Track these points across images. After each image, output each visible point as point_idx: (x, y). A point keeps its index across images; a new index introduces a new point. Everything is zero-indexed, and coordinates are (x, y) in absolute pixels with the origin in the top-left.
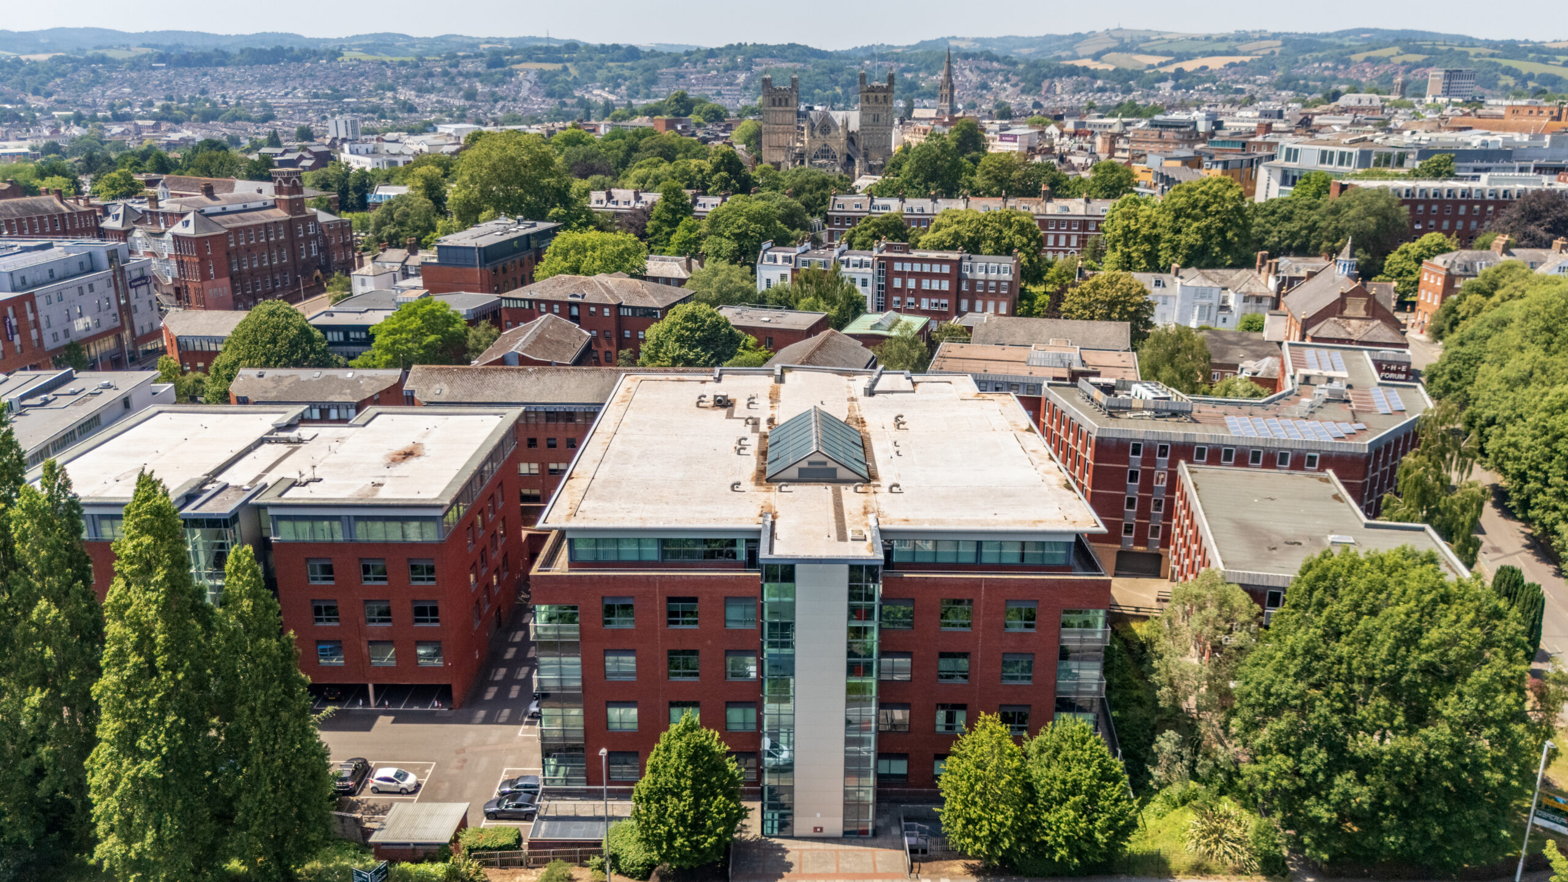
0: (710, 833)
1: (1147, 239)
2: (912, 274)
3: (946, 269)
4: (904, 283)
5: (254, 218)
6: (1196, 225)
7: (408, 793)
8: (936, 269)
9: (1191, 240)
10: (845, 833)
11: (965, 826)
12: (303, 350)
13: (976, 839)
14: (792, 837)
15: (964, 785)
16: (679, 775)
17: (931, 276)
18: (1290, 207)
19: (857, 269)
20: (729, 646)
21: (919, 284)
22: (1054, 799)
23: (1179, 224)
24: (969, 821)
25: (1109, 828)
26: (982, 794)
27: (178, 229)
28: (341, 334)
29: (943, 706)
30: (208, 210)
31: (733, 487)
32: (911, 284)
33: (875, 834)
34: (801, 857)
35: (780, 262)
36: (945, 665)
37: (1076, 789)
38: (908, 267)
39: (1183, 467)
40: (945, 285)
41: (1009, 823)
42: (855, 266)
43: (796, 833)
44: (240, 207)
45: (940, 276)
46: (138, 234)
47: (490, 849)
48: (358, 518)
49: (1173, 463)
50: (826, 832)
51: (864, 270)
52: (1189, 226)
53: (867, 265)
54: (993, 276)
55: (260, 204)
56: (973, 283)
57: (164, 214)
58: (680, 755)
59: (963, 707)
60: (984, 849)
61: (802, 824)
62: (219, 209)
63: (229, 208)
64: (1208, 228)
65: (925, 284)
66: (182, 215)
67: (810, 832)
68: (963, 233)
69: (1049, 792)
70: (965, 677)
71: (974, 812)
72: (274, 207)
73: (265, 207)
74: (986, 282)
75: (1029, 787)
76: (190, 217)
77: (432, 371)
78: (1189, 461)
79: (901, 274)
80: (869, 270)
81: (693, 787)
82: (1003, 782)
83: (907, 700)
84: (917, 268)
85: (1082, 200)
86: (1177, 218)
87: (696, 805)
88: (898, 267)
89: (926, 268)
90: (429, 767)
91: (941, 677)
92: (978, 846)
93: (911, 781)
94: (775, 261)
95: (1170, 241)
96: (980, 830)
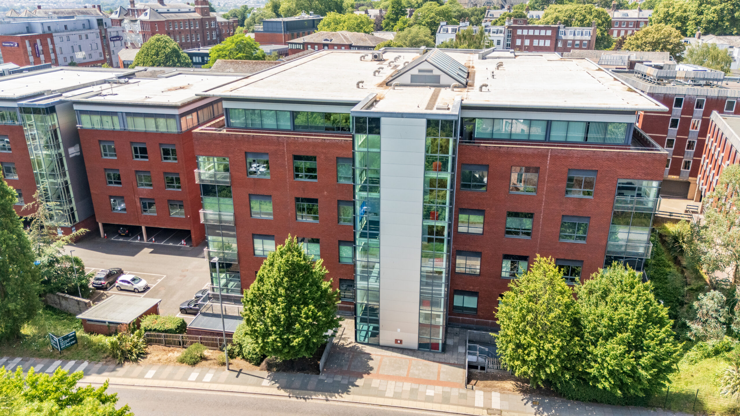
0: (298, 334)
2: (528, 37)
3: (549, 33)
4: (522, 42)
5: (183, 16)
7: (139, 292)
8: (543, 33)
10: (418, 348)
11: (515, 350)
13: (524, 362)
14: (378, 346)
15: (516, 315)
17: (539, 37)
19: (495, 35)
20: (340, 198)
21: (531, 43)
22: (601, 334)
24: (519, 346)
25: (653, 366)
26: (532, 324)
27: (143, 17)
28: (200, 58)
29: (507, 257)
30: (160, 10)
31: (358, 84)
32: (527, 42)
33: (445, 350)
34: (381, 361)
35: (450, 31)
36: (512, 223)
37: (623, 326)
38: (525, 32)
39: (715, 116)
40: (548, 43)
41: (556, 352)
42: (494, 32)
43: (381, 342)
44: (177, 10)
45: (545, 38)
46: (126, 21)
47: (159, 331)
48: (128, 114)
49: (707, 113)
50: (404, 345)
51: (499, 35)
53: (501, 32)
54: (578, 37)
55: (187, 10)
56: (565, 42)
57: (137, 10)
58: (279, 270)
59: (525, 258)
60: (529, 372)
61: (386, 337)
62: (166, 11)
63: (171, 10)
65: (536, 43)
66: (145, 10)
67: (392, 343)
69: (595, 328)
70: (528, 234)
71: (524, 339)
72: (195, 12)
73: (190, 12)
74: (574, 41)
75: (576, 322)
76: (148, 11)
77: (227, 63)
78: (721, 112)
79: (522, 37)
80: (502, 35)
82: (552, 315)
83: (479, 250)
84: (531, 32)
87: (287, 309)
88: (519, 32)
89: (537, 33)
90: (161, 277)
91: (508, 233)
92: (525, 368)
93: (480, 313)
94: (447, 31)
96: (528, 355)
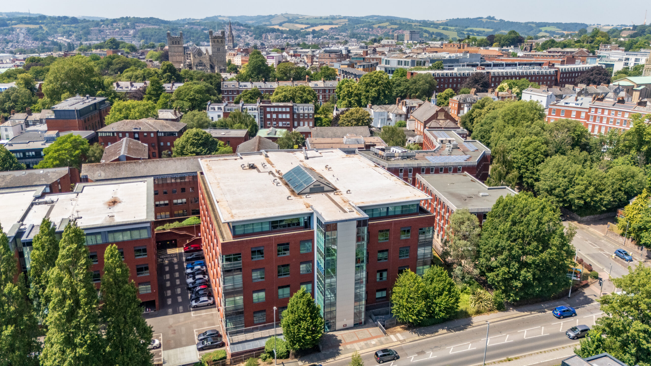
1: (356, 95)
2: (274, 112)
3: (288, 110)
4: (271, 116)
6: (374, 89)
8: (284, 110)
9: (373, 95)
10: (355, 325)
12: (9, 162)
14: (335, 330)
16: (305, 312)
17: (282, 113)
18: (399, 81)
19: (251, 111)
20: (302, 260)
21: (277, 116)
23: (368, 89)
28: (21, 154)
29: (378, 271)
31: (288, 198)
32: (274, 116)
33: (365, 323)
34: (342, 337)
35: (216, 109)
36: (380, 255)
38: (272, 110)
39: (418, 176)
40: (288, 116)
42: (250, 110)
43: (337, 329)
45: (286, 113)
48: (109, 232)
49: (414, 175)
50: (348, 326)
51: (254, 111)
52: (372, 89)
53: (255, 109)
54: (306, 111)
56: (299, 115)
59: (386, 270)
61: (339, 325)
64: (379, 90)
65: (280, 116)
67: (342, 327)
68: (287, 95)
69: (433, 293)
70: (386, 259)
74: (304, 114)
77: (93, 166)
78: (420, 173)
79: (270, 113)
80: (256, 111)
81: (310, 317)
84: (276, 110)
85: (322, 81)
86: (367, 87)
88: (268, 110)
89: (280, 110)
90: (160, 335)
91: (379, 260)
93: (368, 302)
94: (214, 109)
95: (365, 95)
